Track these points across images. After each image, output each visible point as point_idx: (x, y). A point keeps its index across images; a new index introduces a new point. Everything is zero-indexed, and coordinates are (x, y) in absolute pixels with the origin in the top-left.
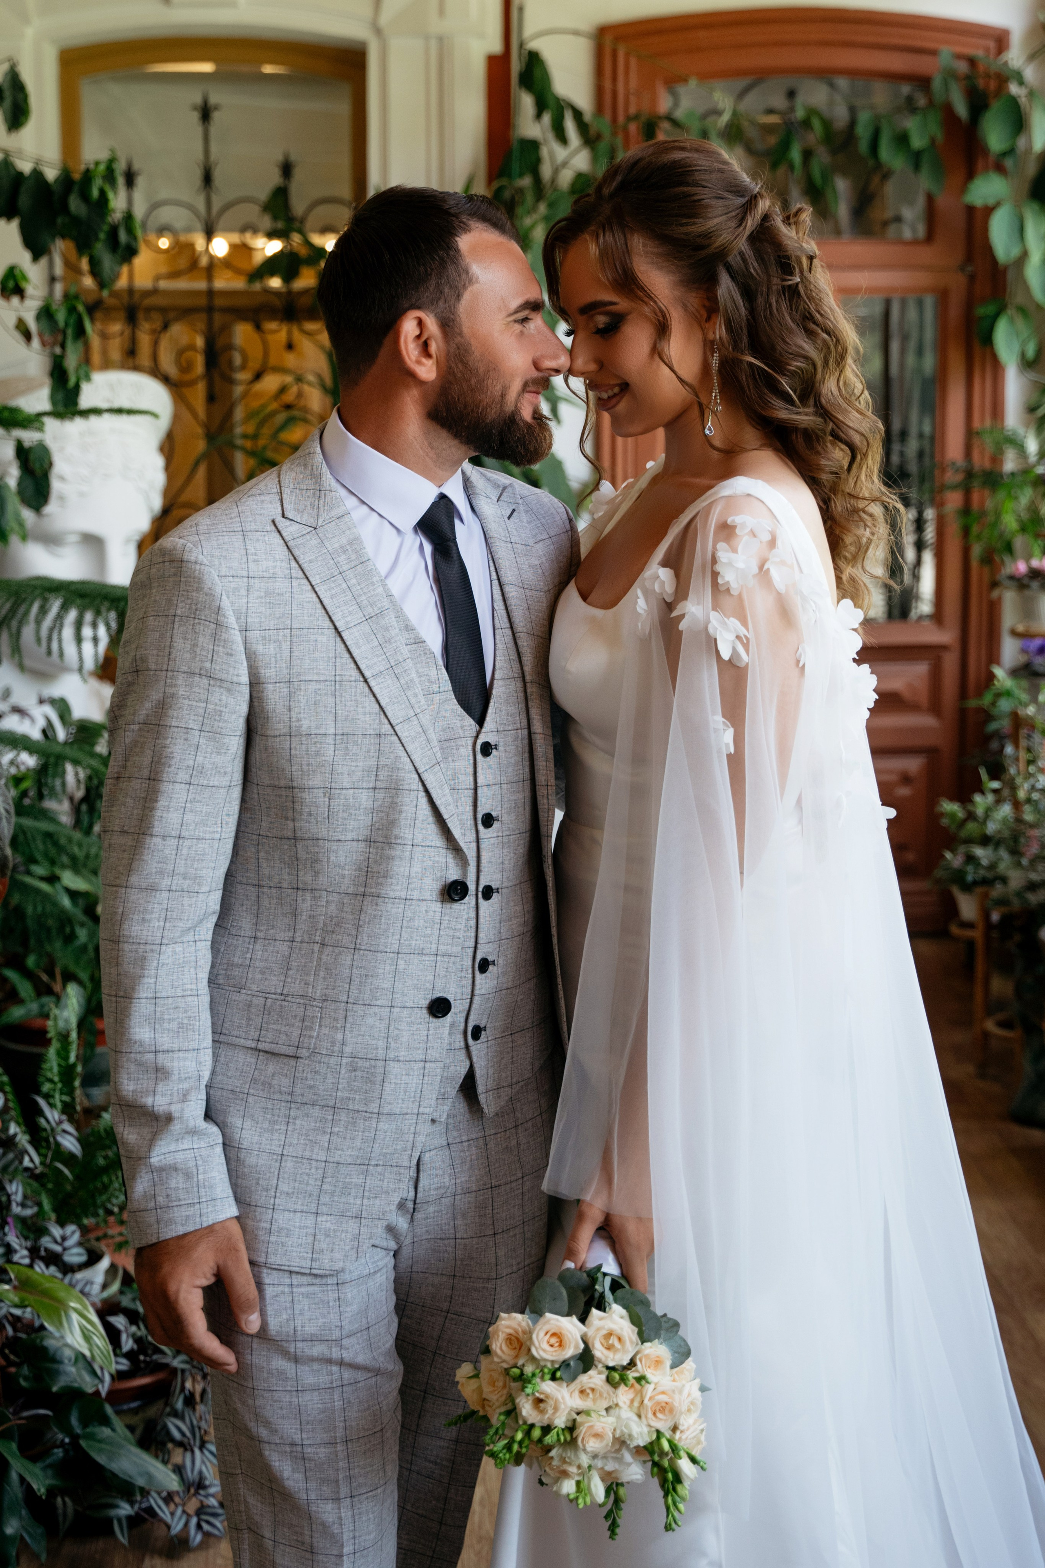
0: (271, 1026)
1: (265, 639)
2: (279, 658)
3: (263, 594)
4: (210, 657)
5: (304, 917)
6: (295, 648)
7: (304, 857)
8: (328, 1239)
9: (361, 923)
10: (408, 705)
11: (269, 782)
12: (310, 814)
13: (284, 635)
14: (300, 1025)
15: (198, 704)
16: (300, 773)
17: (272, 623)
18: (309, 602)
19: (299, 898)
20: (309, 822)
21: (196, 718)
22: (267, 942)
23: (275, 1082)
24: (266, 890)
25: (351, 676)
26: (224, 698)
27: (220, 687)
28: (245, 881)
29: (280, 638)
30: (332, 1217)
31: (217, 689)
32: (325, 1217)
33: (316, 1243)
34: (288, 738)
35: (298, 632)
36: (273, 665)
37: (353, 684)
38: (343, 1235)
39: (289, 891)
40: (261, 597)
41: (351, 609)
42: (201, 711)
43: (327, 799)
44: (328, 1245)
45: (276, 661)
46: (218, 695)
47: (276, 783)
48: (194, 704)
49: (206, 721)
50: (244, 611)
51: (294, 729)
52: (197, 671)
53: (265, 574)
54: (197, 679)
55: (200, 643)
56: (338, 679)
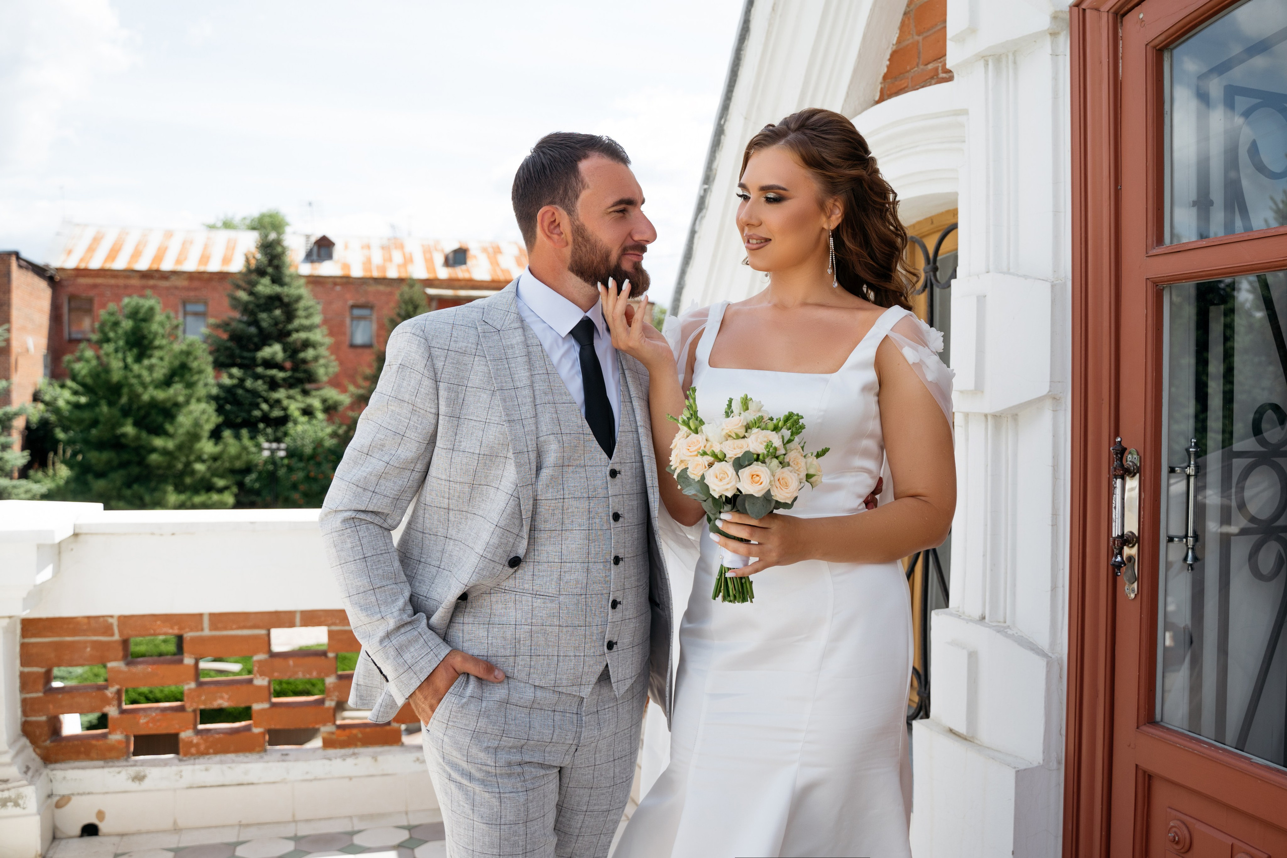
1: (450, 389)
2: (456, 403)
3: (455, 362)
4: (415, 394)
5: (447, 555)
6: (466, 399)
7: (452, 520)
10: (525, 443)
12: (459, 497)
13: (461, 389)
17: (456, 380)
18: (482, 372)
19: (447, 543)
20: (458, 501)
21: (402, 428)
25: (496, 420)
26: (420, 418)
27: (419, 412)
29: (458, 390)
34: (452, 451)
35: (470, 389)
36: (452, 405)
37: (496, 425)
40: (454, 363)
41: (507, 380)
42: (406, 425)
43: (470, 490)
48: (403, 419)
49: (407, 431)
50: (441, 370)
51: (456, 446)
52: (407, 400)
53: (459, 350)
54: (406, 404)
55: (412, 384)
56: (487, 421)
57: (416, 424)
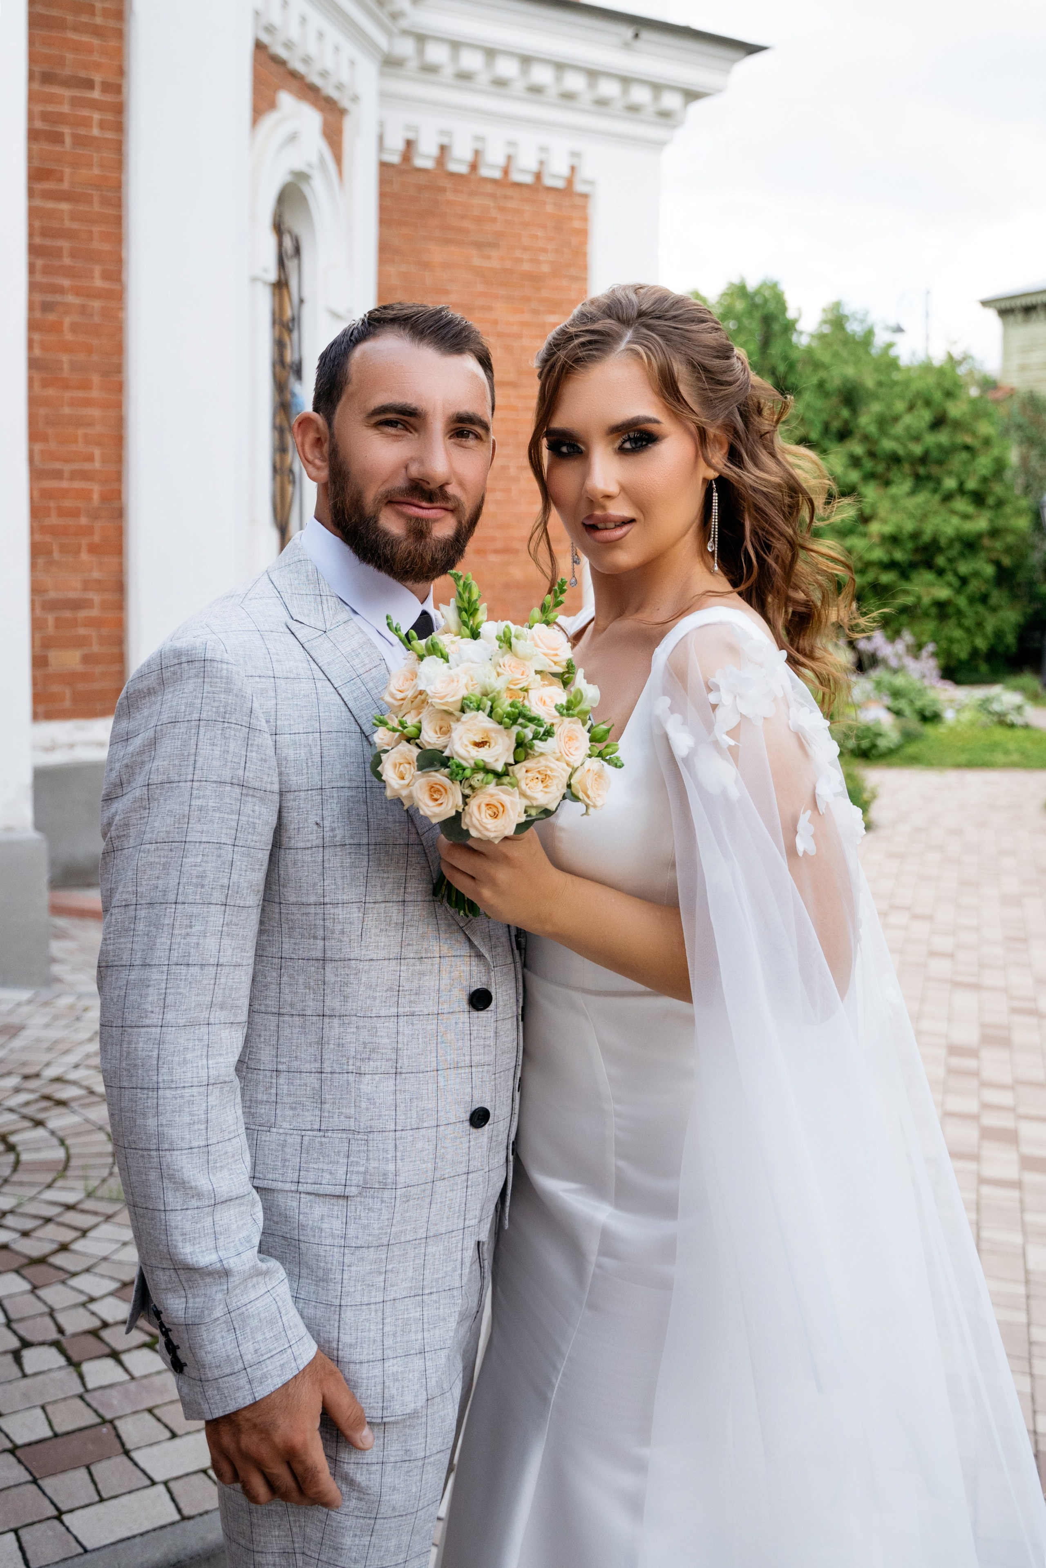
0: (311, 1165)
1: (295, 744)
2: (310, 764)
3: (290, 696)
4: (243, 763)
5: (332, 1046)
6: (325, 753)
7: (333, 980)
8: (397, 1384)
9: (400, 1046)
11: (295, 900)
12: (342, 932)
13: (314, 739)
14: (345, 1161)
15: (230, 817)
16: (334, 887)
17: (301, 726)
18: (334, 704)
19: (326, 1026)
20: (341, 941)
21: (228, 831)
22: (292, 1074)
23: (325, 1226)
24: (287, 1018)
26: (257, 808)
27: (253, 796)
28: (263, 1008)
29: (310, 742)
30: (399, 1359)
31: (250, 799)
32: (391, 1361)
33: (386, 1390)
34: (321, 849)
35: (327, 736)
36: (305, 771)
38: (411, 1375)
39: (314, 1018)
40: (289, 699)
42: (234, 824)
43: (361, 915)
44: (398, 1389)
45: (308, 767)
46: (250, 805)
47: (304, 900)
48: (226, 816)
49: (238, 835)
50: (273, 713)
51: (327, 840)
52: (228, 780)
53: (289, 675)
54: (228, 788)
55: (231, 749)
56: (368, 785)
57: (251, 820)
